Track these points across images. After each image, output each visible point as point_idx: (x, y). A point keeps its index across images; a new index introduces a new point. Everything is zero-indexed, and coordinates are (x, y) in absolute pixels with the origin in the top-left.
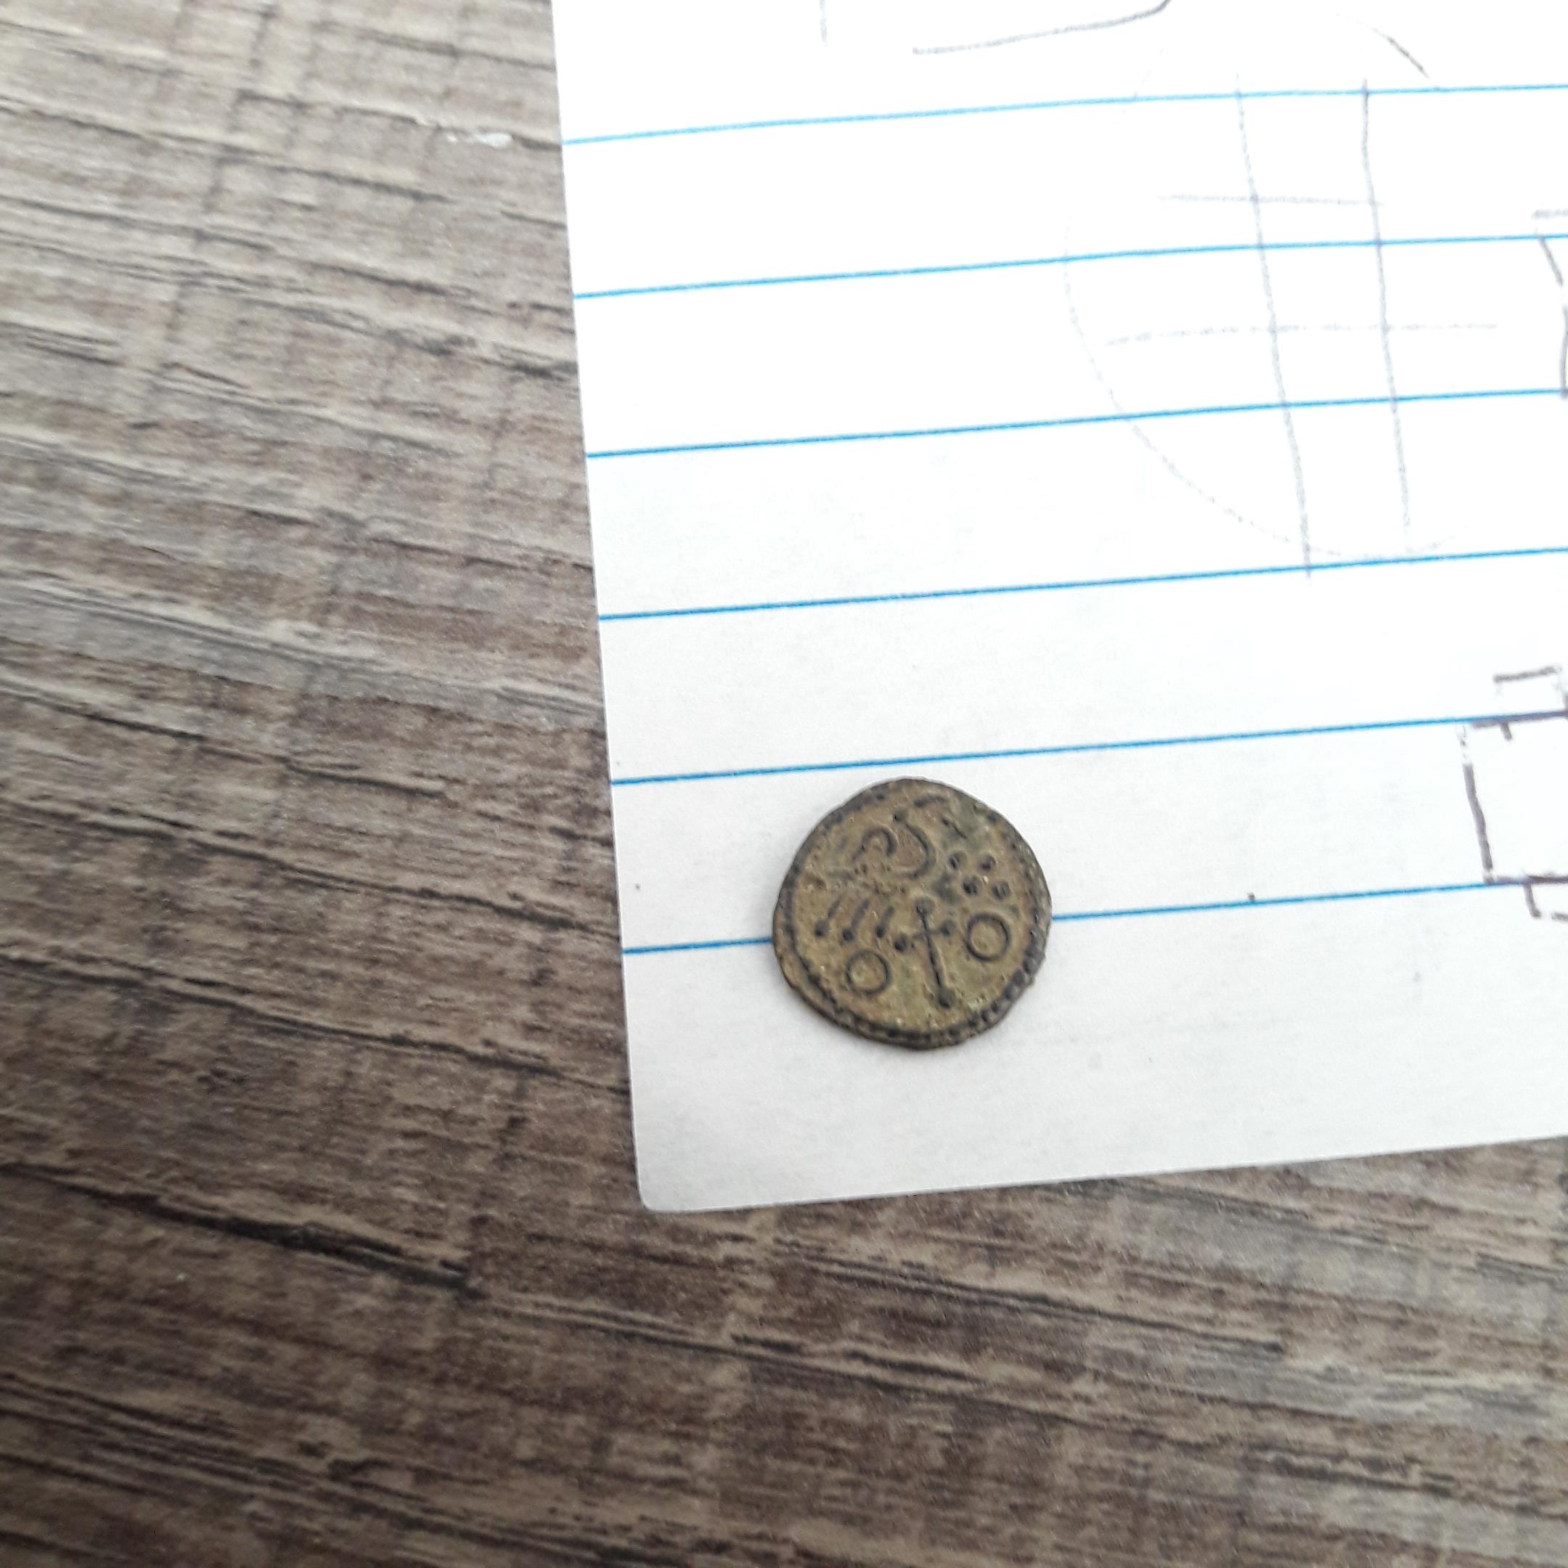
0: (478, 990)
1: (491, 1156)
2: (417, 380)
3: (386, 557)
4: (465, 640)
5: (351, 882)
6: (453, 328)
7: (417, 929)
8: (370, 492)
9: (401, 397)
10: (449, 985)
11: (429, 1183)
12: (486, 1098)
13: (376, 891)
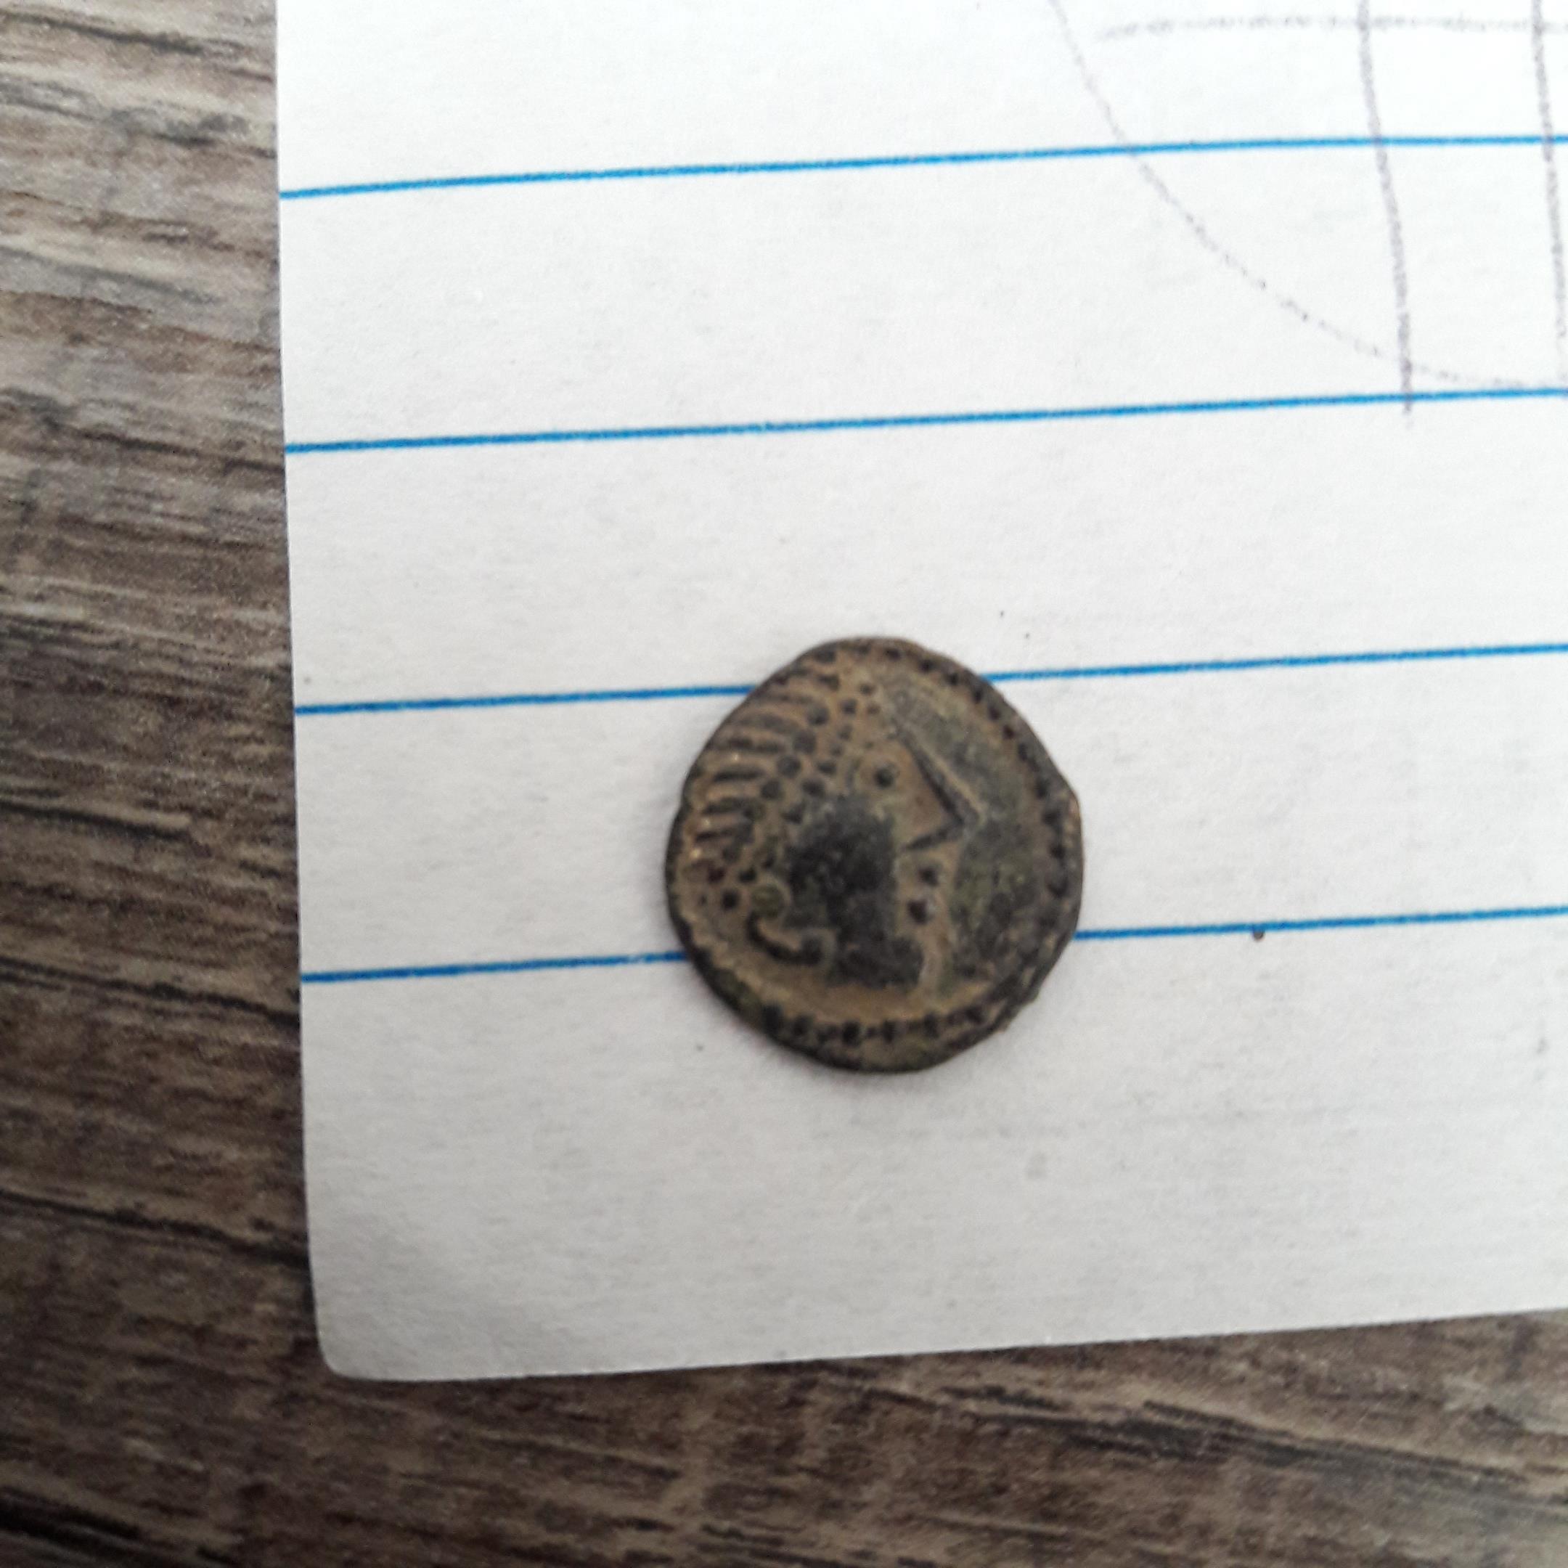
0: (244, 1143)
1: (268, 1396)
2: (156, 186)
3: (104, 461)
4: (222, 590)
5: (51, 972)
6: (212, 103)
7: (151, 1046)
8: (81, 360)
9: (131, 212)
10: (201, 1134)
11: (179, 1434)
12: (259, 1308)
13: (86, 986)
